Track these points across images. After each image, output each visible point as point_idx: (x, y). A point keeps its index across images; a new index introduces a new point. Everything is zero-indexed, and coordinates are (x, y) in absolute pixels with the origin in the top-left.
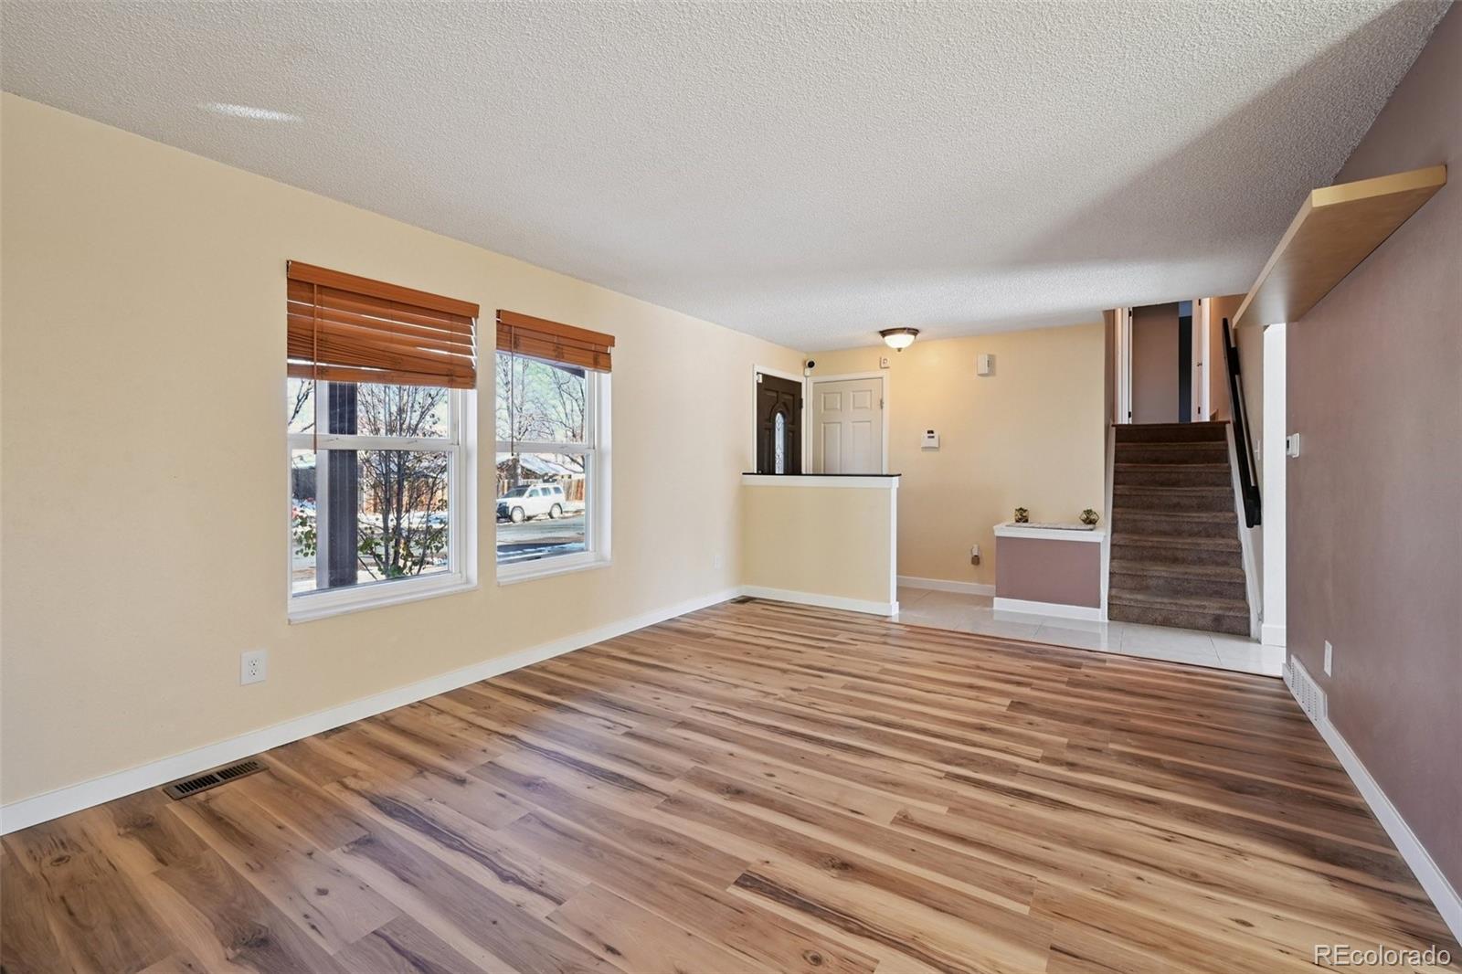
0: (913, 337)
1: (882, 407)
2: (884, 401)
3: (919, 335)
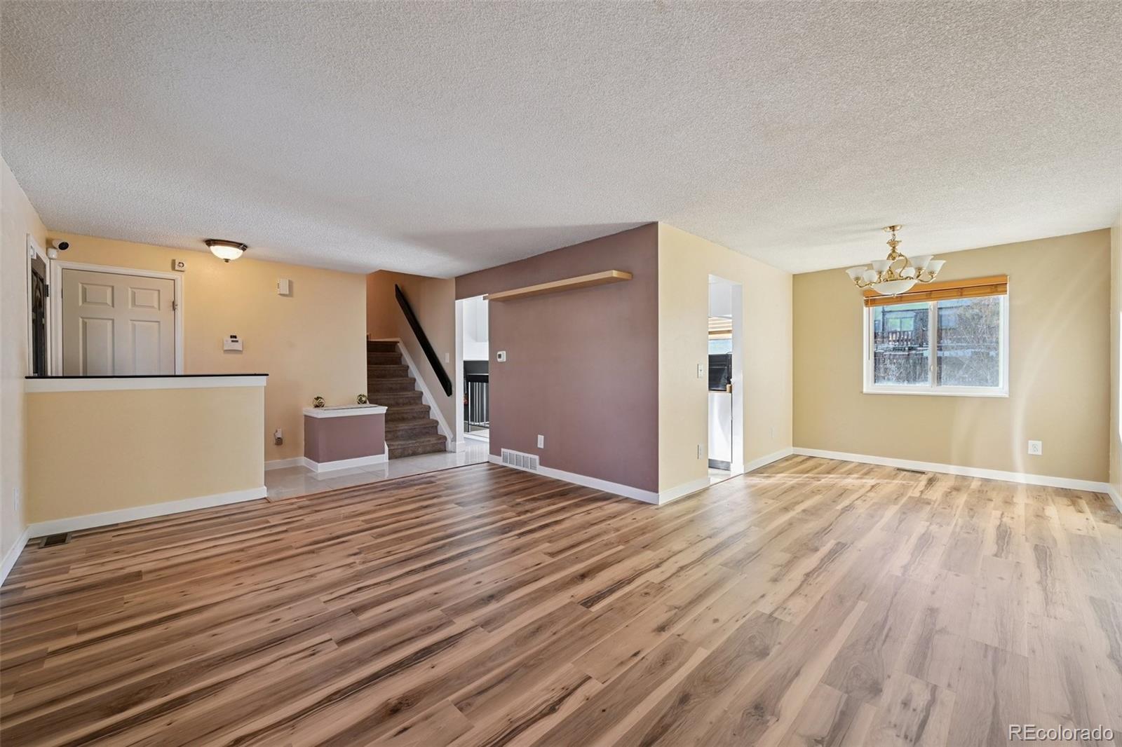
0: (242, 251)
1: (174, 309)
2: (179, 302)
3: (247, 250)
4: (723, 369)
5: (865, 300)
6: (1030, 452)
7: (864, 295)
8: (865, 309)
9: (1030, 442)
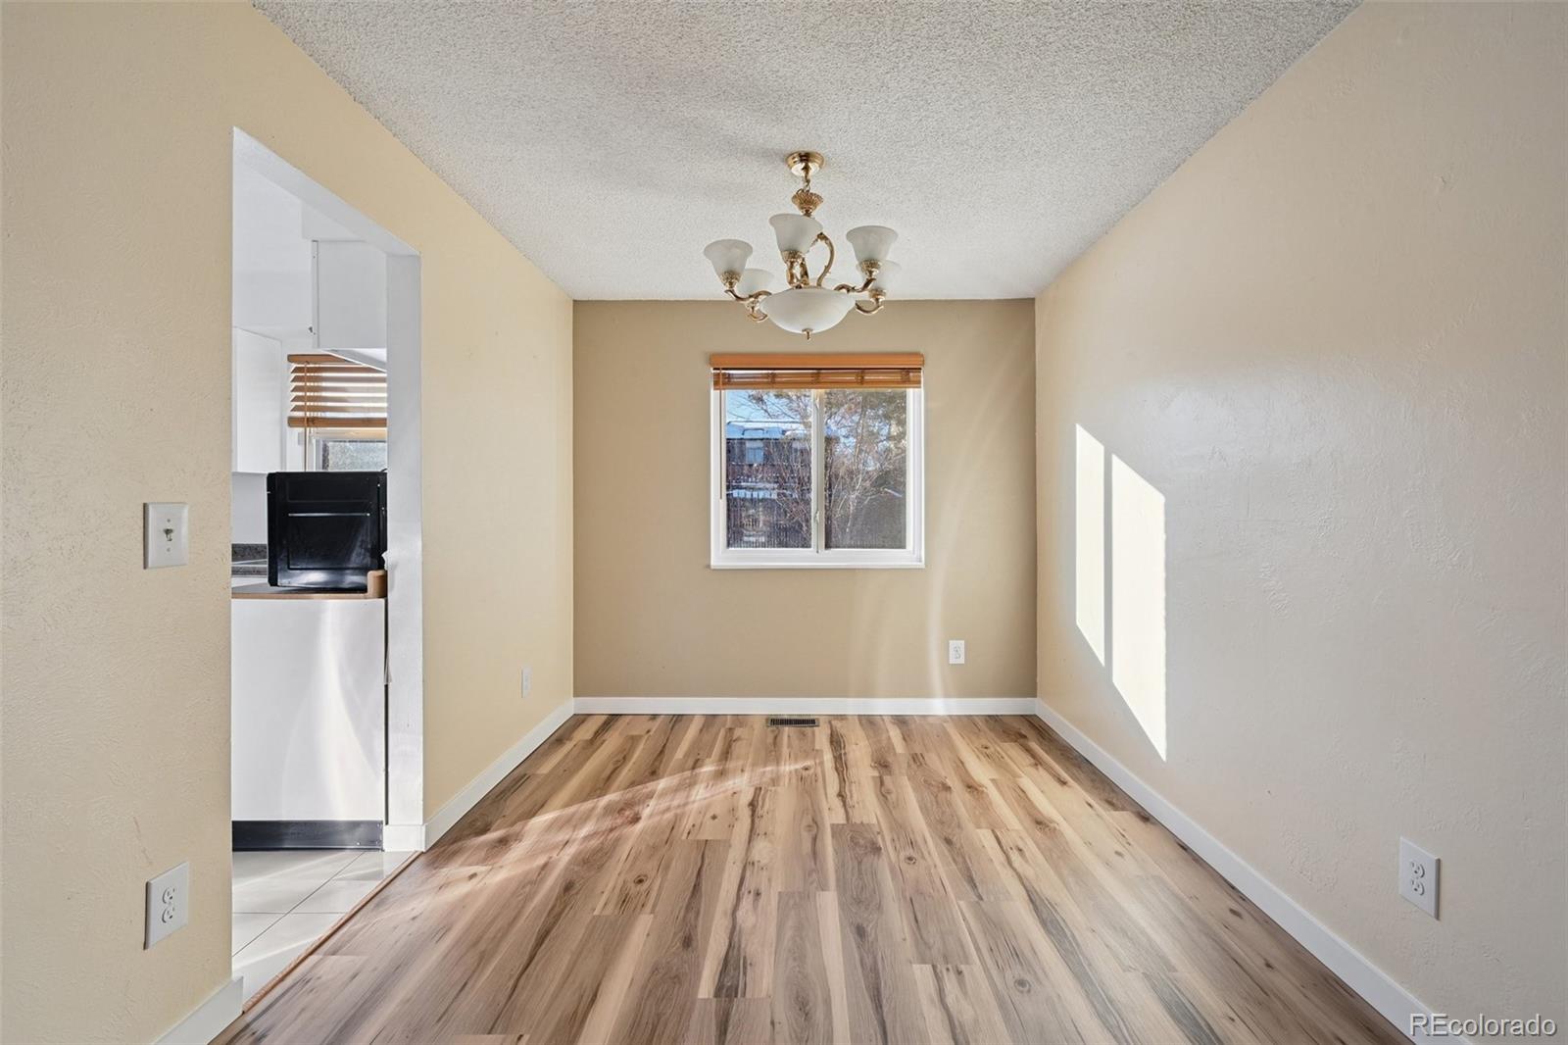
4: (360, 521)
5: (715, 375)
6: (952, 661)
7: (711, 364)
8: (714, 394)
9: (951, 642)
